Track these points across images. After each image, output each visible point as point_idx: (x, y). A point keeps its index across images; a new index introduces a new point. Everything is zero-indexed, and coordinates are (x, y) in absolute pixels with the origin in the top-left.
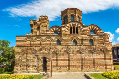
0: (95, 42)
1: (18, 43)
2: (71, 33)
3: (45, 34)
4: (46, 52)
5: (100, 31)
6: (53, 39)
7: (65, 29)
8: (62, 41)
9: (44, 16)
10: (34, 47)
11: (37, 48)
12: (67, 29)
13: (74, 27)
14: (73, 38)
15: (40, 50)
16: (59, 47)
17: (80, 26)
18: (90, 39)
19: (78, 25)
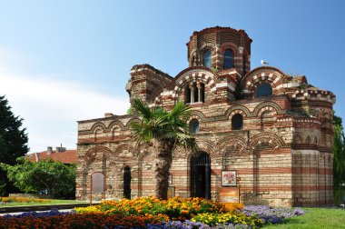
0: (248, 121)
1: (84, 137)
4: (130, 155)
5: (285, 86)
7: (171, 92)
10: (108, 145)
11: (113, 147)
12: (177, 92)
15: (119, 150)
17: (209, 79)
18: (233, 113)
19: (203, 76)
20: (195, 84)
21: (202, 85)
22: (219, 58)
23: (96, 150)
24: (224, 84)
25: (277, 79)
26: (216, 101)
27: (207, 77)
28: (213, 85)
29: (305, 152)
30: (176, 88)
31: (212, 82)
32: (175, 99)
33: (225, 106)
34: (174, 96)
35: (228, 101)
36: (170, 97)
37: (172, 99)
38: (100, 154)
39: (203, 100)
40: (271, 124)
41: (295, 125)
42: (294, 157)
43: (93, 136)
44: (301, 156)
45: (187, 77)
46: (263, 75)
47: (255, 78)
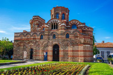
0: (71, 36)
1: (16, 38)
4: (33, 45)
5: (80, 26)
6: (38, 34)
7: (47, 26)
8: (44, 36)
9: (36, 16)
11: (27, 42)
12: (49, 26)
15: (29, 43)
16: (42, 41)
17: (59, 22)
18: (66, 33)
19: (57, 21)
20: (55, 23)
21: (57, 24)
22: (61, 16)
23: (21, 43)
24: (63, 24)
25: (78, 24)
26: (61, 29)
27: (58, 22)
28: (60, 24)
29: (87, 46)
30: (49, 24)
31: (60, 23)
32: (48, 28)
33: (64, 31)
34: (48, 27)
35: (65, 29)
36: (47, 27)
37: (47, 28)
38: (22, 44)
39: (57, 28)
40: (77, 37)
41: (84, 38)
42: (84, 47)
43: (20, 38)
44: (86, 47)
45: (52, 21)
46: (74, 22)
47: (72, 22)
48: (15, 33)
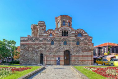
0: (81, 43)
2: (63, 35)
3: (42, 36)
4: (43, 50)
5: (85, 35)
6: (48, 40)
8: (55, 42)
10: (34, 46)
11: (36, 47)
12: (60, 32)
13: (65, 31)
14: (64, 39)
18: (77, 40)
19: (68, 29)
23: (29, 47)
25: (83, 33)
26: (72, 36)
30: (59, 31)
31: (71, 31)
33: (75, 38)
37: (58, 34)
38: (30, 49)
39: (67, 35)
40: (87, 44)
43: (27, 43)
45: (63, 28)
46: (80, 31)
47: (78, 31)
48: (21, 37)
